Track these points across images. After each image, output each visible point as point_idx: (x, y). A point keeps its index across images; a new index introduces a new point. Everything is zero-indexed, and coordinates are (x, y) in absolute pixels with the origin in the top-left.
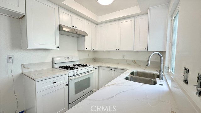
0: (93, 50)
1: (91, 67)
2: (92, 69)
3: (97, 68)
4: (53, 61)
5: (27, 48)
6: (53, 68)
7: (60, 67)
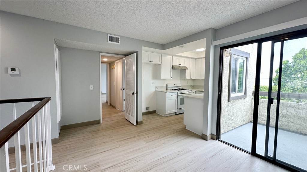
0: (191, 79)
1: (190, 91)
2: (191, 92)
3: (194, 92)
4: (167, 86)
5: (161, 78)
6: (167, 90)
7: (171, 89)
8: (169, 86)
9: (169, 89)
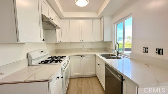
0: (60, 42)
4: (28, 58)
5: (18, 42)
6: (28, 66)
7: (39, 63)
8: (33, 58)
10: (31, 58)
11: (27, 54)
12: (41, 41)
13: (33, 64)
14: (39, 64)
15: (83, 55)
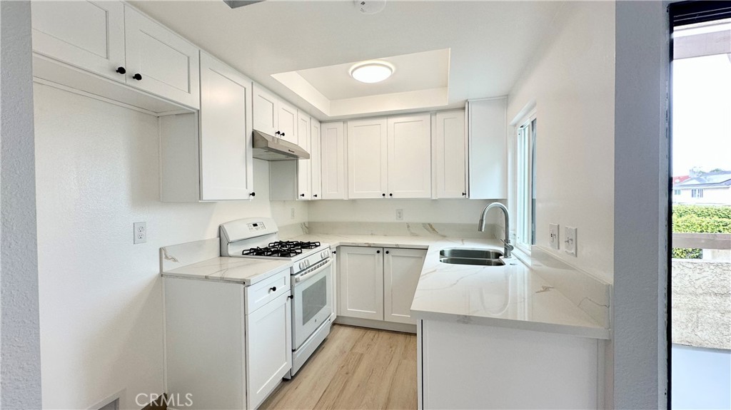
0: (314, 198)
1: (325, 248)
3: (336, 251)
4: (220, 237)
5: (200, 199)
6: (221, 256)
7: (245, 252)
8: (231, 239)
9: (232, 250)
10: (227, 239)
11: (220, 227)
12: (247, 197)
13: (231, 253)
14: (243, 254)
15: (383, 248)
